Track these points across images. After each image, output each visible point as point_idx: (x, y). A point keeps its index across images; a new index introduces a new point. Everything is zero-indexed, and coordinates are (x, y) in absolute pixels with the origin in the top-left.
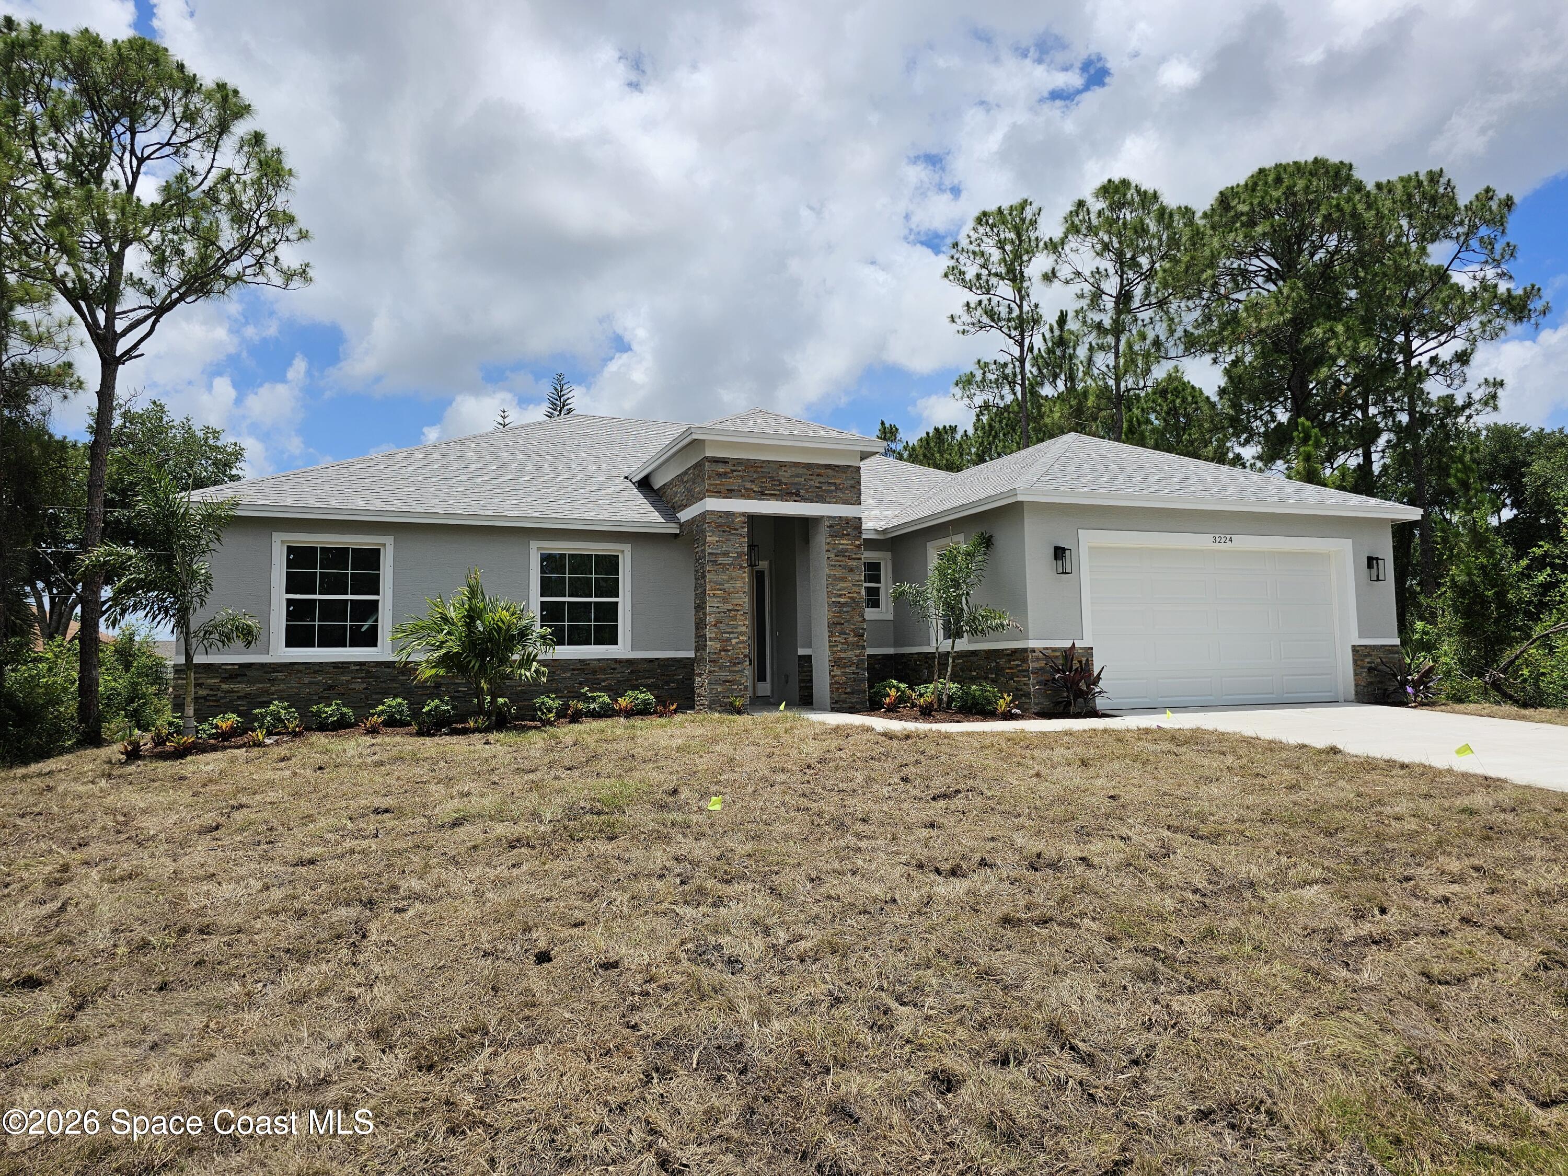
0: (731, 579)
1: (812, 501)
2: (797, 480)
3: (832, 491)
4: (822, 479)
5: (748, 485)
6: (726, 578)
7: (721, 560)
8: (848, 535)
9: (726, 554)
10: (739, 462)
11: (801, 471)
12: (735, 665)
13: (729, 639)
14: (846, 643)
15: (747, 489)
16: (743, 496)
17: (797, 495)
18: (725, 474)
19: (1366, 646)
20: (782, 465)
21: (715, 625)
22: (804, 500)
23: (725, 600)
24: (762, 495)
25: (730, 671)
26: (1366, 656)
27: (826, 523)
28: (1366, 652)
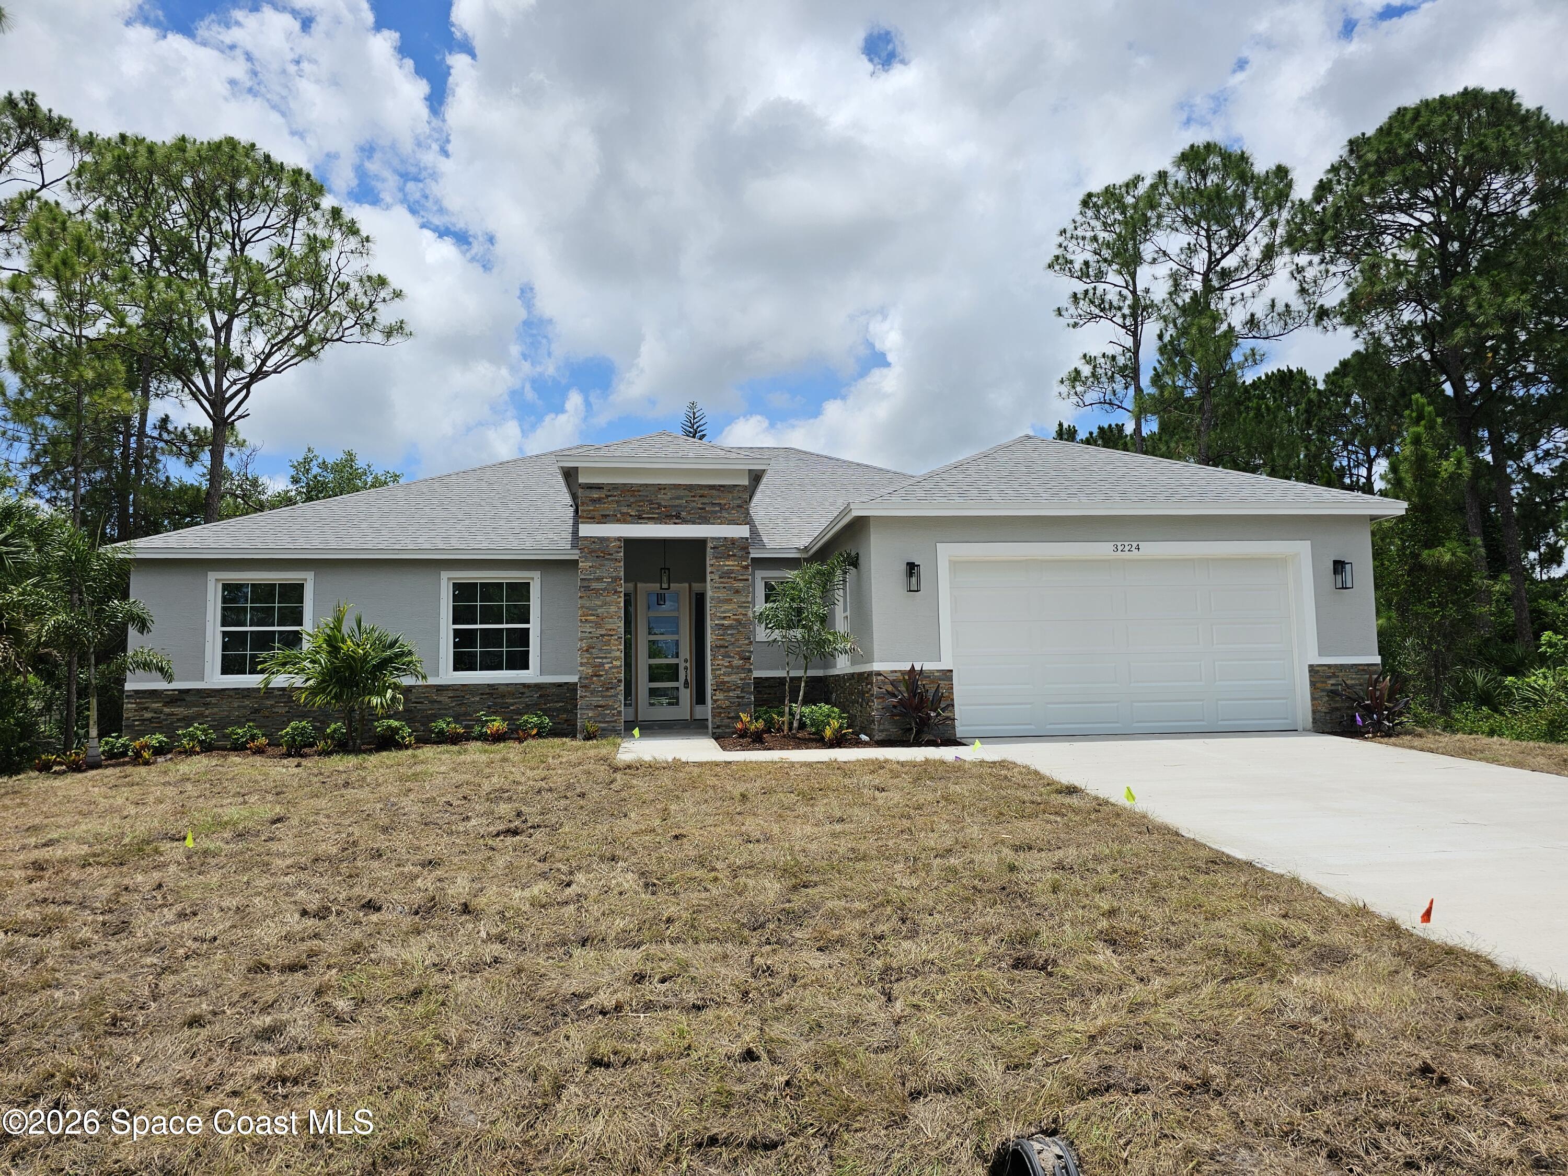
0: (605, 604)
1: (694, 523)
2: (677, 502)
3: (716, 512)
4: (705, 500)
5: (625, 510)
6: (599, 603)
7: (594, 585)
8: (734, 555)
9: (599, 579)
10: (615, 487)
11: (682, 493)
12: (608, 689)
13: (602, 664)
14: (731, 666)
15: (623, 514)
16: (618, 521)
17: (678, 516)
18: (599, 500)
19: (1329, 666)
20: (660, 488)
21: (587, 651)
22: (685, 522)
23: (598, 625)
24: (639, 518)
25: (602, 696)
26: (1329, 677)
27: (710, 545)
28: (1329, 672)
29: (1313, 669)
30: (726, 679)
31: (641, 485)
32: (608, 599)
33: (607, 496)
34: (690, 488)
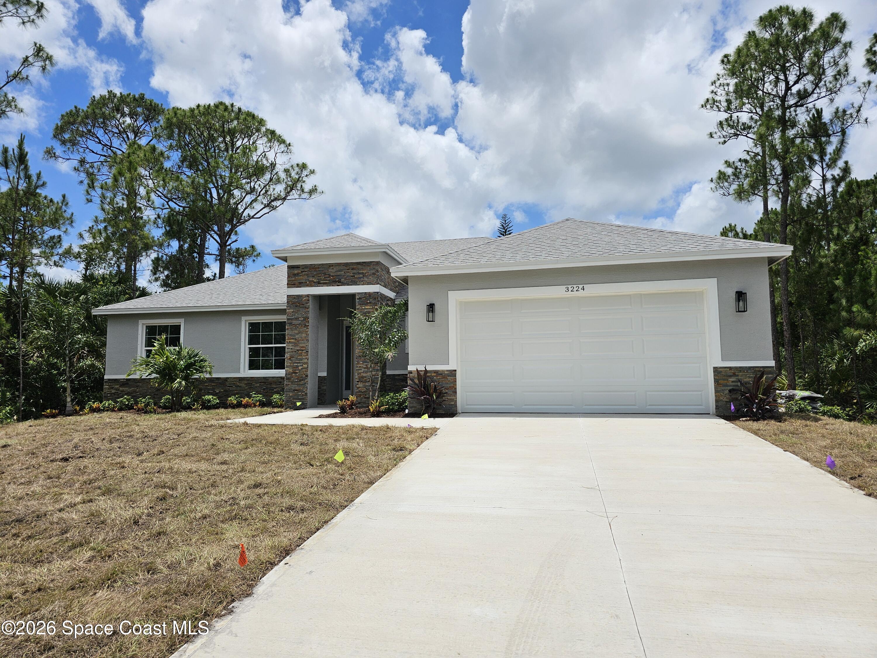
4: (355, 271)
5: (311, 279)
6: (296, 332)
7: (294, 322)
9: (297, 319)
10: (306, 266)
11: (342, 268)
12: (300, 381)
13: (297, 367)
14: (367, 368)
15: (310, 281)
16: (307, 286)
17: (339, 282)
18: (298, 274)
19: (730, 368)
20: (330, 265)
21: (290, 359)
22: (343, 284)
23: (296, 345)
24: (318, 284)
25: (297, 385)
26: (730, 376)
27: (357, 297)
28: (730, 373)
29: (716, 370)
30: (364, 375)
31: (320, 265)
32: (301, 330)
33: (302, 272)
34: (346, 264)
